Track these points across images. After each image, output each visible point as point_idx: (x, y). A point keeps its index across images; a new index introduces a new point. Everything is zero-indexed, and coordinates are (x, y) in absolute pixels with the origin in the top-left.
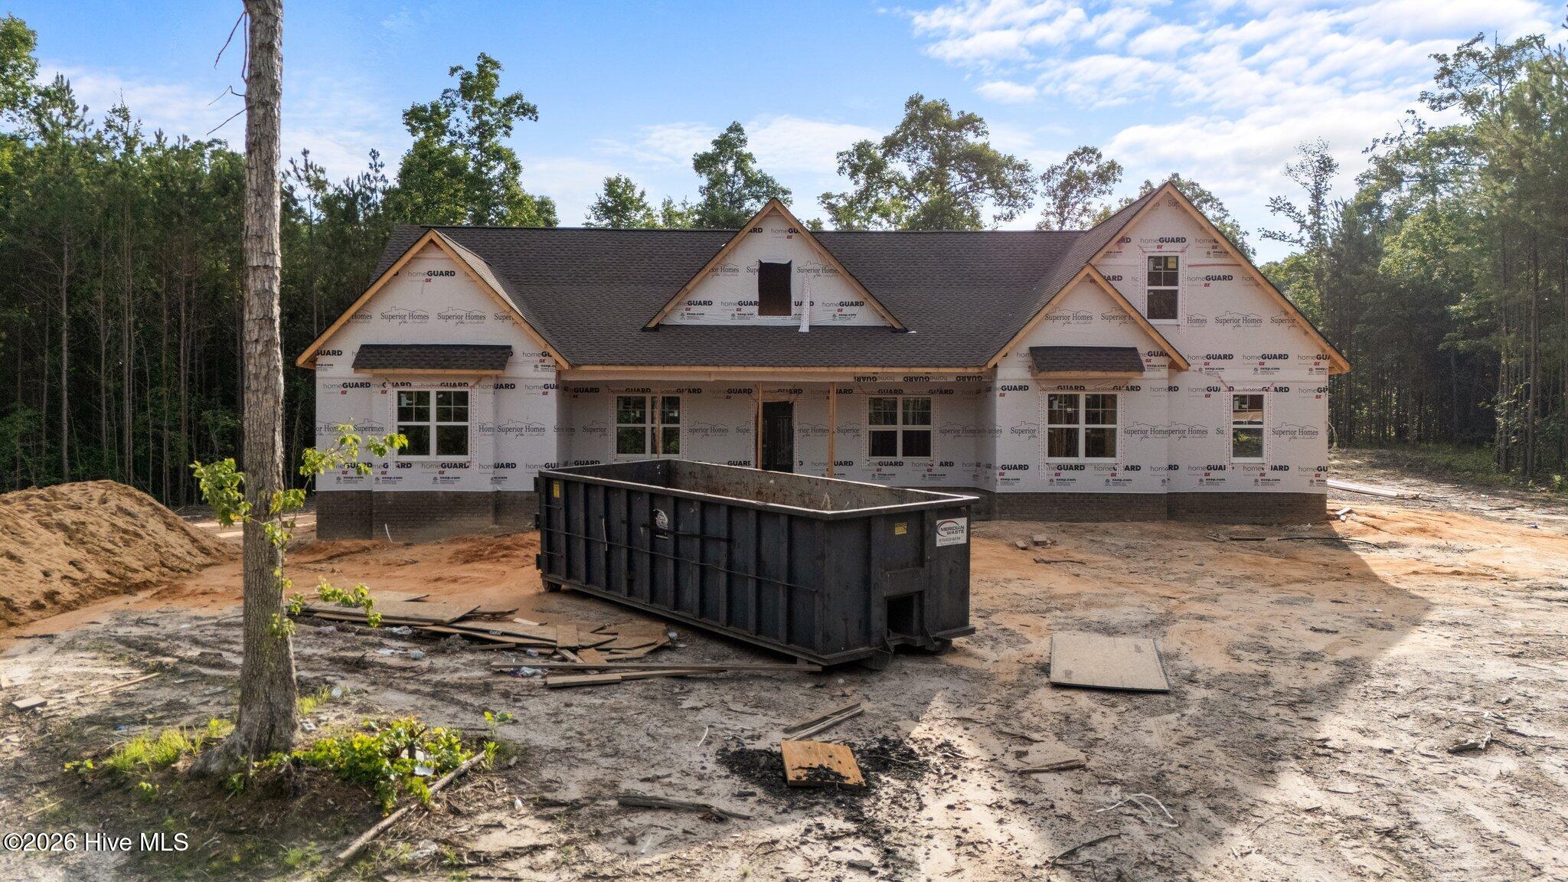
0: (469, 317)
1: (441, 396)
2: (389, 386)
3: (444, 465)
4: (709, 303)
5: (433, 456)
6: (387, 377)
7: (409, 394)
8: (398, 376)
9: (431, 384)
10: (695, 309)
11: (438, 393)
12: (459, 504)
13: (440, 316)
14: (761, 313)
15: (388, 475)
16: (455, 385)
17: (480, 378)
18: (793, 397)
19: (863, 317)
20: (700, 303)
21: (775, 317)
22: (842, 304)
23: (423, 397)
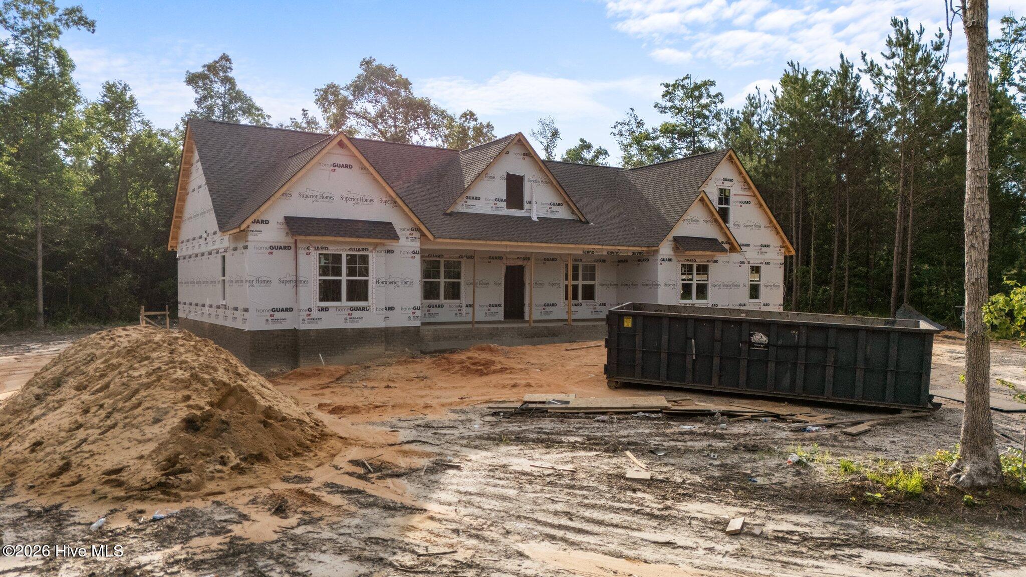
0: (362, 199)
1: (349, 257)
2: (312, 249)
3: (352, 309)
4: (478, 198)
5: (344, 302)
6: (310, 242)
7: (326, 256)
8: (318, 241)
9: (343, 249)
10: (470, 202)
11: (348, 255)
12: (363, 336)
13: (342, 198)
14: (508, 207)
15: (312, 317)
16: (359, 250)
17: (376, 246)
18: (525, 262)
19: (562, 213)
20: (473, 198)
21: (516, 210)
22: (551, 204)
23: (337, 258)
